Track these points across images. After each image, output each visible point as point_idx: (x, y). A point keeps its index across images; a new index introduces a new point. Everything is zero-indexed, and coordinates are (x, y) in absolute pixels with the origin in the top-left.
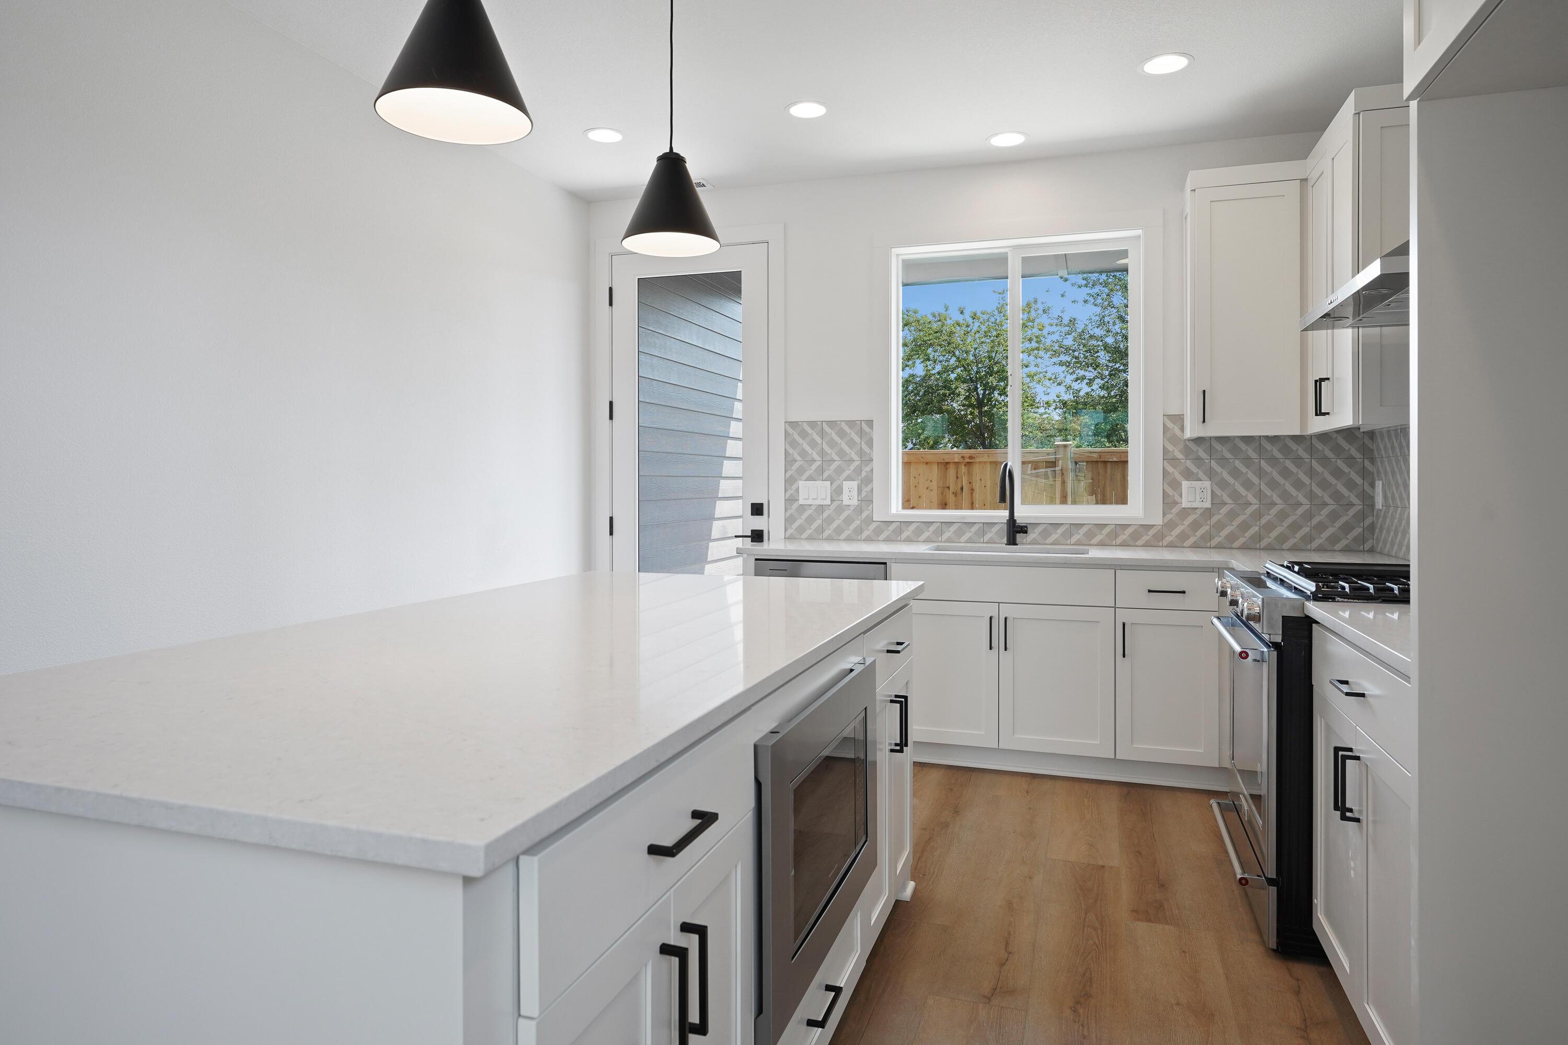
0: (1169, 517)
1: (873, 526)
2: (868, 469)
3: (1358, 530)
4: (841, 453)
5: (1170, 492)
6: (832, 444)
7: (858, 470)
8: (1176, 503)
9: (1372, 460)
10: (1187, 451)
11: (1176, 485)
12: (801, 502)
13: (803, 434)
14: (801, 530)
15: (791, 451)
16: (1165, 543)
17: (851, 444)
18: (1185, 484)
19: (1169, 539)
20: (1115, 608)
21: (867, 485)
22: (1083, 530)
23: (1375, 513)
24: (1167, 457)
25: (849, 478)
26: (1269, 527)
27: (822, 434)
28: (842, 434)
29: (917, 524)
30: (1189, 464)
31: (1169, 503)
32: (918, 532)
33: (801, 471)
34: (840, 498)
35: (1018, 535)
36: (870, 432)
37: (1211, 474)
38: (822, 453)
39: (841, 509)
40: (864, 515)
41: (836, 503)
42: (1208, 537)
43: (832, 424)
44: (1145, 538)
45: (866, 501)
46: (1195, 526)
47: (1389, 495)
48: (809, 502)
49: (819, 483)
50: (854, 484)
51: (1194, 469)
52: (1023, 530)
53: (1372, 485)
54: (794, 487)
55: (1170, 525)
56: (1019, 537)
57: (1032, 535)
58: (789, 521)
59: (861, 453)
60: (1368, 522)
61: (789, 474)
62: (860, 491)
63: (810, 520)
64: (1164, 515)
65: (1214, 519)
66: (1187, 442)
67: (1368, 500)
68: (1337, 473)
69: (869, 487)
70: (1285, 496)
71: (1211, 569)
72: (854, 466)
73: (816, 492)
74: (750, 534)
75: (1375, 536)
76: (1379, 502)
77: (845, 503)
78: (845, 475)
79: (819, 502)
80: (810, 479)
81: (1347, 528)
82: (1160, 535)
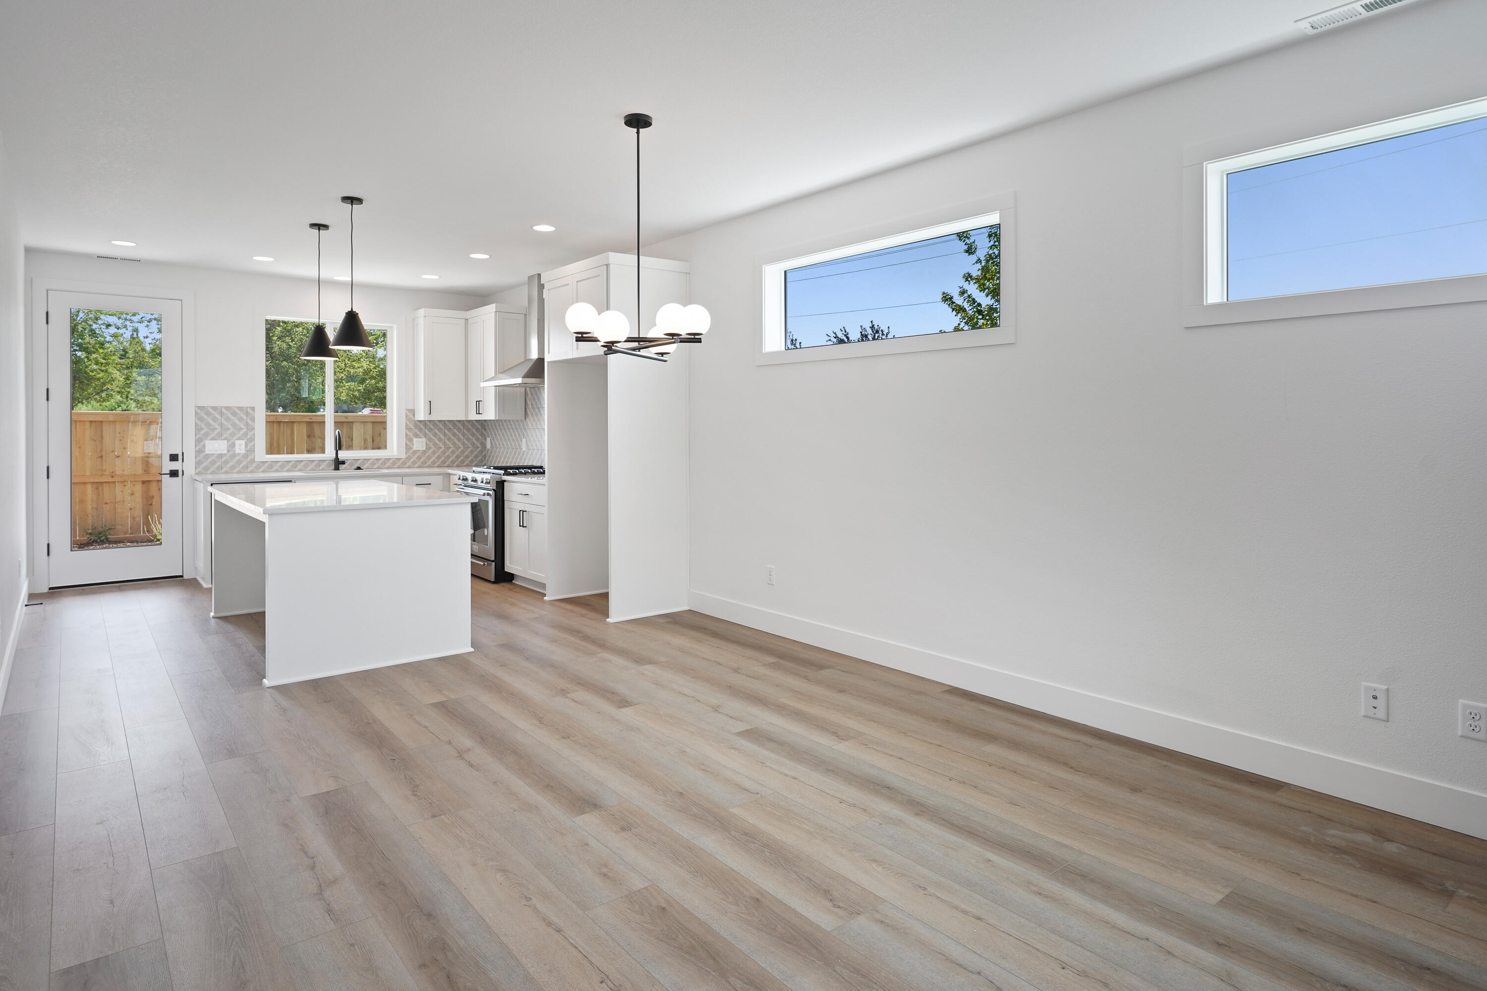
0: (408, 454)
1: (255, 464)
2: (252, 433)
3: (480, 457)
4: (234, 425)
5: (408, 443)
6: (228, 419)
7: (246, 434)
8: (411, 448)
9: (485, 429)
10: (416, 425)
11: (411, 440)
12: (207, 452)
13: (208, 414)
14: (206, 469)
15: (199, 423)
16: (406, 465)
17: (241, 419)
18: (415, 439)
19: (408, 464)
21: (250, 442)
22: (370, 462)
23: (486, 450)
24: (408, 428)
25: (239, 439)
26: (449, 457)
27: (221, 414)
28: (234, 414)
29: (282, 462)
30: (417, 431)
31: (408, 448)
32: (283, 466)
33: (206, 435)
34: (234, 450)
35: (340, 465)
36: (252, 414)
37: (425, 435)
38: (221, 425)
39: (234, 455)
40: (249, 459)
41: (231, 453)
42: (426, 463)
43: (228, 408)
44: (398, 464)
45: (251, 451)
46: (419, 458)
47: (493, 443)
48: (212, 452)
49: (219, 442)
50: (243, 442)
51: (419, 433)
52: (343, 463)
53: (485, 439)
54: (202, 444)
55: (408, 458)
56: (341, 467)
57: (347, 465)
58: (198, 464)
59: (247, 425)
60: (483, 454)
61: (198, 436)
62: (246, 445)
63: (212, 464)
64: (406, 453)
65: (427, 455)
66: (417, 422)
67: (484, 446)
68: (473, 435)
69: (252, 443)
70: (454, 444)
71: (439, 474)
72: (242, 432)
73: (217, 447)
74: (169, 472)
75: (486, 459)
76: (488, 446)
77: (236, 452)
78: (237, 437)
79: (219, 452)
80: (213, 439)
81: (476, 457)
82: (404, 463)
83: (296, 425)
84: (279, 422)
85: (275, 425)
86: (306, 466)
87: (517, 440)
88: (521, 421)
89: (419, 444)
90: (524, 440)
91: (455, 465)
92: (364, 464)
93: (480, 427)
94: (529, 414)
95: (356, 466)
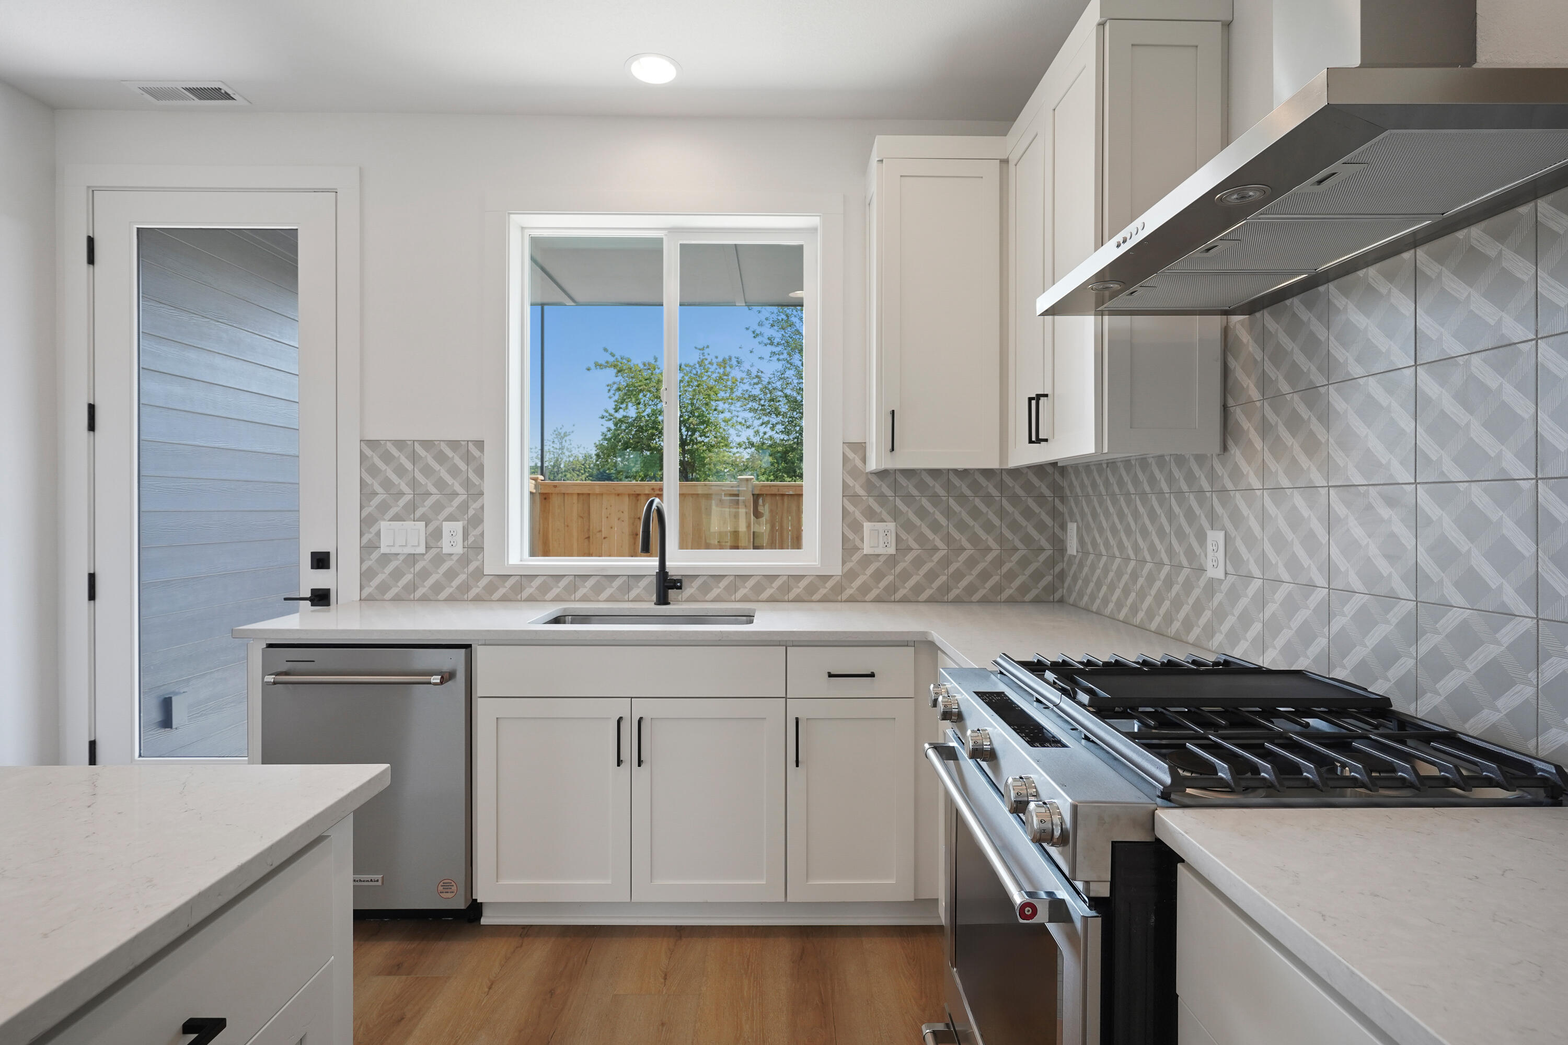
0: (849, 565)
1: (483, 582)
2: (476, 505)
3: (1049, 578)
4: (440, 484)
5: (851, 535)
6: (427, 471)
7: (464, 507)
8: (856, 549)
9: (1063, 499)
10: (869, 486)
11: (856, 528)
12: (384, 549)
13: (387, 458)
14: (383, 588)
15: (368, 479)
16: (845, 597)
17: (454, 471)
18: (867, 526)
19: (849, 592)
20: (786, 698)
21: (475, 527)
22: (751, 583)
23: (1066, 559)
24: (848, 494)
25: (450, 518)
26: (958, 576)
27: (414, 458)
28: (441, 458)
29: (543, 578)
30: (871, 501)
31: (849, 548)
32: (545, 589)
33: (384, 508)
34: (439, 544)
35: (671, 591)
36: (480, 457)
37: (895, 515)
38: (414, 483)
39: (440, 559)
40: (472, 567)
41: (433, 552)
42: (893, 589)
43: (428, 444)
44: (823, 591)
45: (476, 548)
46: (878, 576)
47: (1087, 540)
48: (394, 551)
49: (409, 524)
50: (458, 526)
51: (876, 508)
52: (676, 585)
53: (1063, 527)
54: (374, 530)
55: (850, 575)
56: (672, 593)
57: (688, 591)
58: (366, 576)
59: (467, 484)
60: (1057, 569)
61: (366, 511)
62: (466, 536)
63: (397, 574)
64: (844, 563)
65: (899, 569)
66: (870, 476)
67: (1059, 546)
68: (1028, 514)
69: (479, 530)
70: (975, 540)
72: (457, 501)
73: (405, 537)
74: (309, 595)
75: (1066, 585)
76: (1072, 547)
77: (445, 551)
78: (444, 513)
79: (409, 550)
80: (397, 518)
81: (1037, 576)
82: (839, 589)
86: (598, 589)
87: (1181, 535)
88: (1200, 459)
89: (879, 538)
90: (1215, 538)
92: (735, 590)
93: (1047, 492)
94: (1245, 424)
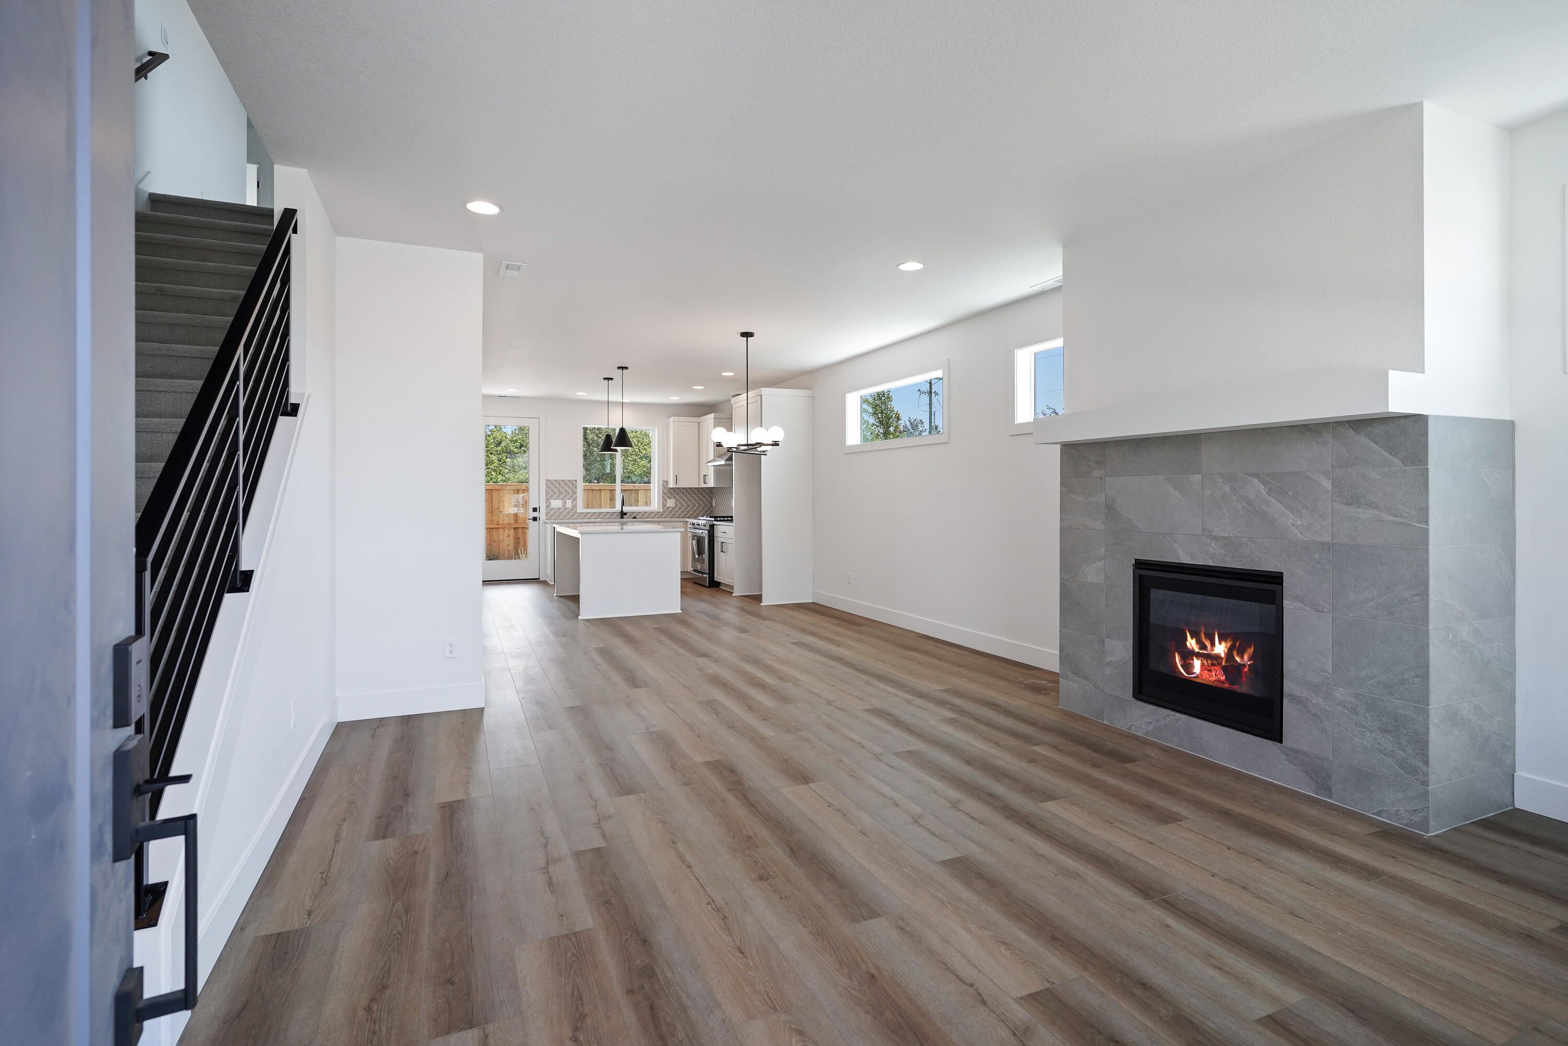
0: (663, 509)
1: (577, 514)
2: (575, 496)
3: (703, 511)
4: (566, 491)
5: (664, 502)
6: (562, 487)
9: (712, 494)
10: (669, 491)
11: (666, 501)
12: (552, 507)
13: (552, 484)
14: (551, 516)
15: (548, 490)
16: (663, 517)
17: (569, 487)
18: (668, 500)
19: (664, 515)
21: (574, 501)
22: (641, 514)
24: (663, 492)
25: (569, 499)
26: (689, 511)
27: (559, 484)
28: (566, 484)
29: (593, 512)
30: (669, 494)
31: (664, 505)
32: (592, 516)
33: (551, 496)
34: (566, 505)
36: (576, 484)
37: (674, 497)
38: (559, 491)
39: (566, 509)
40: (575, 510)
41: (564, 507)
42: (674, 515)
43: (563, 481)
44: (658, 515)
45: (575, 506)
46: (671, 512)
47: (717, 502)
48: (555, 507)
50: (571, 501)
51: (670, 496)
52: (626, 514)
53: (712, 500)
55: (664, 512)
56: (625, 516)
58: (547, 513)
59: (573, 490)
60: (711, 509)
61: (547, 497)
62: (572, 503)
63: (555, 513)
65: (675, 510)
66: (669, 489)
68: (704, 497)
69: (575, 502)
70: (692, 503)
71: (681, 522)
72: (571, 495)
73: (556, 504)
74: (532, 518)
75: (706, 512)
77: (567, 507)
78: (567, 498)
79: (558, 507)
80: (555, 499)
82: (662, 515)
83: (602, 492)
84: (593, 490)
85: (590, 491)
86: (605, 516)
87: (722, 500)
89: (671, 503)
90: (725, 500)
91: (693, 516)
92: (638, 515)
93: (706, 492)
95: (633, 517)
